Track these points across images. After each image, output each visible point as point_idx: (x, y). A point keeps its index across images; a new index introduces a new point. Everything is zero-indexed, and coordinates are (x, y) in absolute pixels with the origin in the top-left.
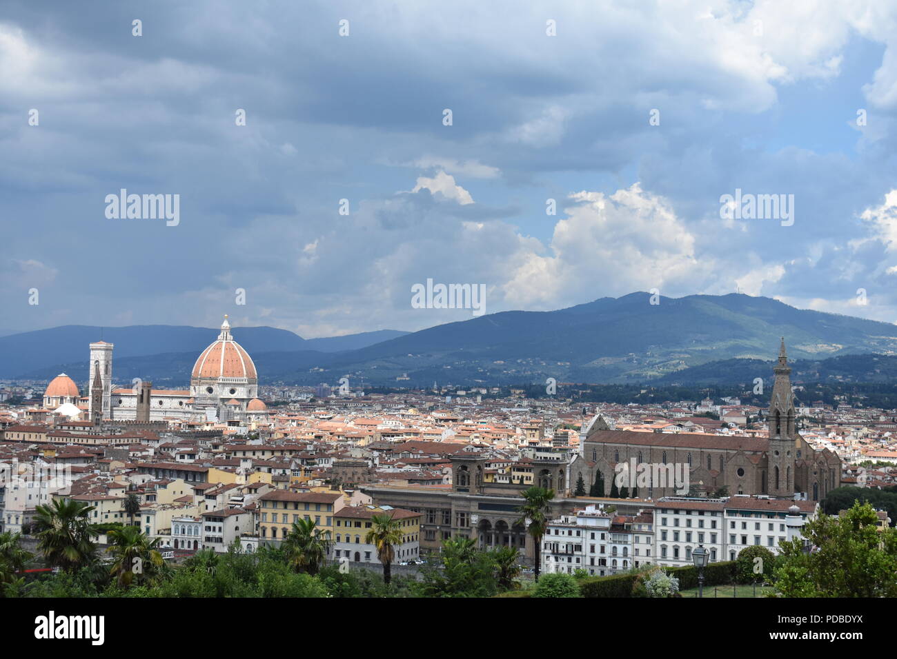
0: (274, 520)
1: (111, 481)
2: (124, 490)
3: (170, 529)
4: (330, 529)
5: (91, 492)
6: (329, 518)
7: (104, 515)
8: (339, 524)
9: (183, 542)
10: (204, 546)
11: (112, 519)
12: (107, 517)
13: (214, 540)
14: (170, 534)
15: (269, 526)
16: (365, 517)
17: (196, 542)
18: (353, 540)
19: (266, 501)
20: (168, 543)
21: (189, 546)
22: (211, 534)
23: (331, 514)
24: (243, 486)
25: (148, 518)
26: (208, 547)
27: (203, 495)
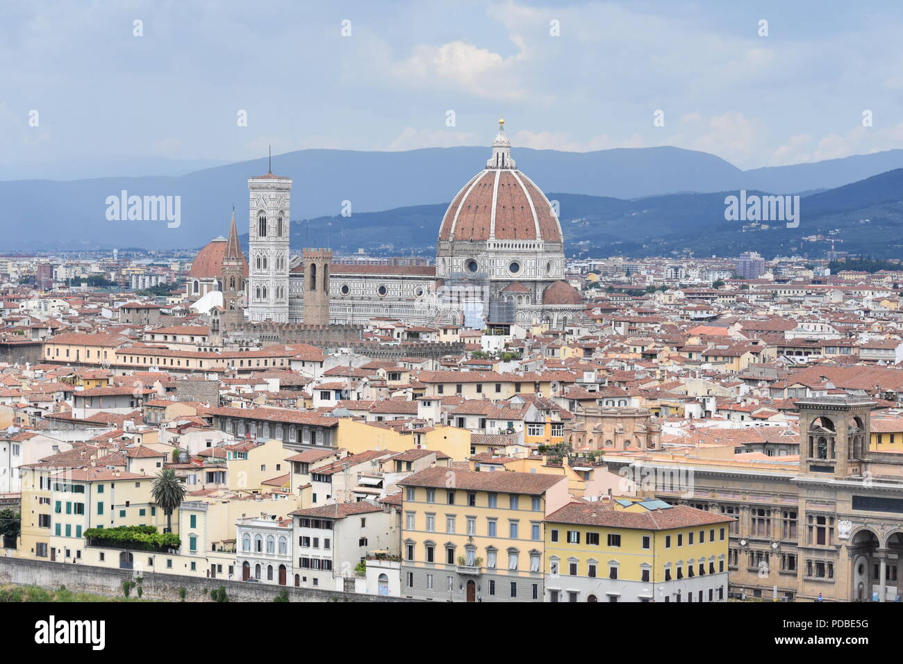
0: (430, 527)
1: (136, 444)
2: (161, 461)
3: (234, 542)
4: (539, 546)
5: (93, 464)
6: (535, 525)
7: (117, 511)
8: (555, 537)
9: (258, 566)
10: (297, 576)
11: (133, 519)
12: (123, 514)
13: (316, 565)
14: (234, 551)
15: (419, 540)
16: (607, 524)
17: (282, 568)
18: (583, 570)
19: (414, 487)
20: (231, 569)
21: (270, 576)
22: (310, 552)
23: (539, 517)
24: (388, 456)
25: (193, 518)
26: (305, 579)
27: (307, 473)
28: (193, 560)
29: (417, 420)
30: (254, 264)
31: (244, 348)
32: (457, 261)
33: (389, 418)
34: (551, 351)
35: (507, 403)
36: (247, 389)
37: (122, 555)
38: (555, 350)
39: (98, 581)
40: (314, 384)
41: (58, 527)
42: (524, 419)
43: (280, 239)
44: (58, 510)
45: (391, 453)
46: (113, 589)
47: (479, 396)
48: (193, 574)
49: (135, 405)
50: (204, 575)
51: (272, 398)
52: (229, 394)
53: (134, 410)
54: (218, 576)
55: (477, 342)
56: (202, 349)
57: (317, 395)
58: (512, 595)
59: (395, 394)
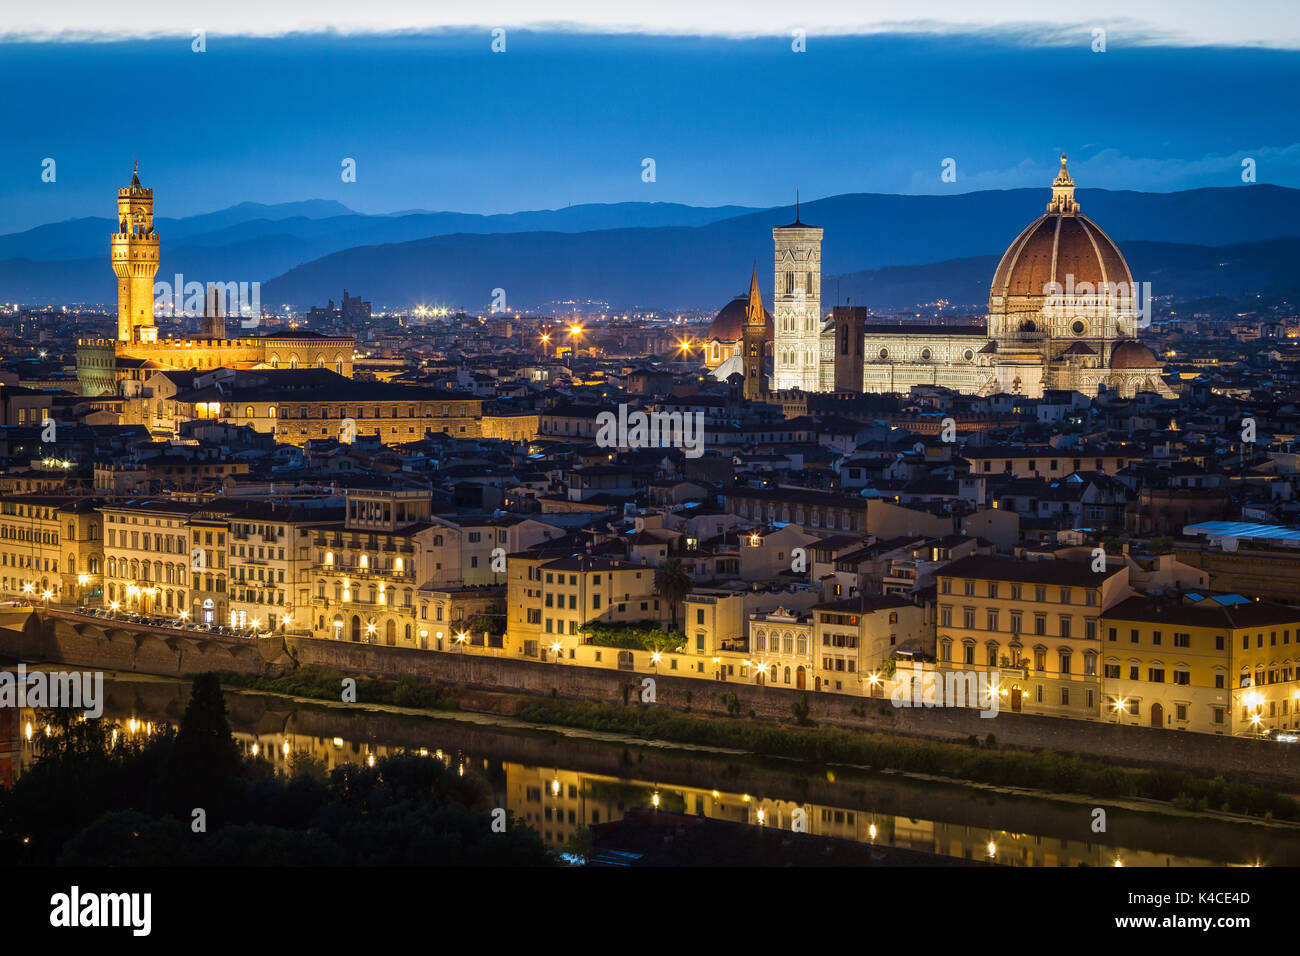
0: (969, 623)
1: (638, 530)
2: (665, 547)
3: (748, 639)
4: (1095, 646)
5: (589, 551)
6: (1090, 620)
7: (615, 605)
8: (1113, 635)
9: (774, 667)
10: (818, 679)
11: (633, 614)
12: (622, 608)
14: (748, 649)
15: (958, 638)
17: (801, 670)
18: (1146, 673)
20: (744, 670)
21: (787, 681)
22: (833, 652)
23: (1095, 610)
24: (923, 542)
25: (701, 613)
26: (827, 682)
27: (831, 561)
28: (701, 659)
29: (958, 501)
30: (780, 325)
31: (766, 421)
32: (1012, 320)
33: (927, 498)
34: (1117, 421)
35: (1062, 481)
36: (767, 467)
37: (620, 654)
38: (1124, 421)
39: (594, 684)
40: (842, 461)
41: (549, 622)
42: (1082, 500)
43: (810, 295)
44: (549, 603)
45: (927, 539)
46: (610, 694)
47: (1031, 475)
48: (701, 676)
49: (639, 484)
50: (713, 678)
51: (796, 476)
52: (746, 472)
53: (638, 490)
54: (729, 679)
55: (1034, 412)
56: (719, 421)
57: (846, 473)
58: (1064, 703)
59: (935, 472)
